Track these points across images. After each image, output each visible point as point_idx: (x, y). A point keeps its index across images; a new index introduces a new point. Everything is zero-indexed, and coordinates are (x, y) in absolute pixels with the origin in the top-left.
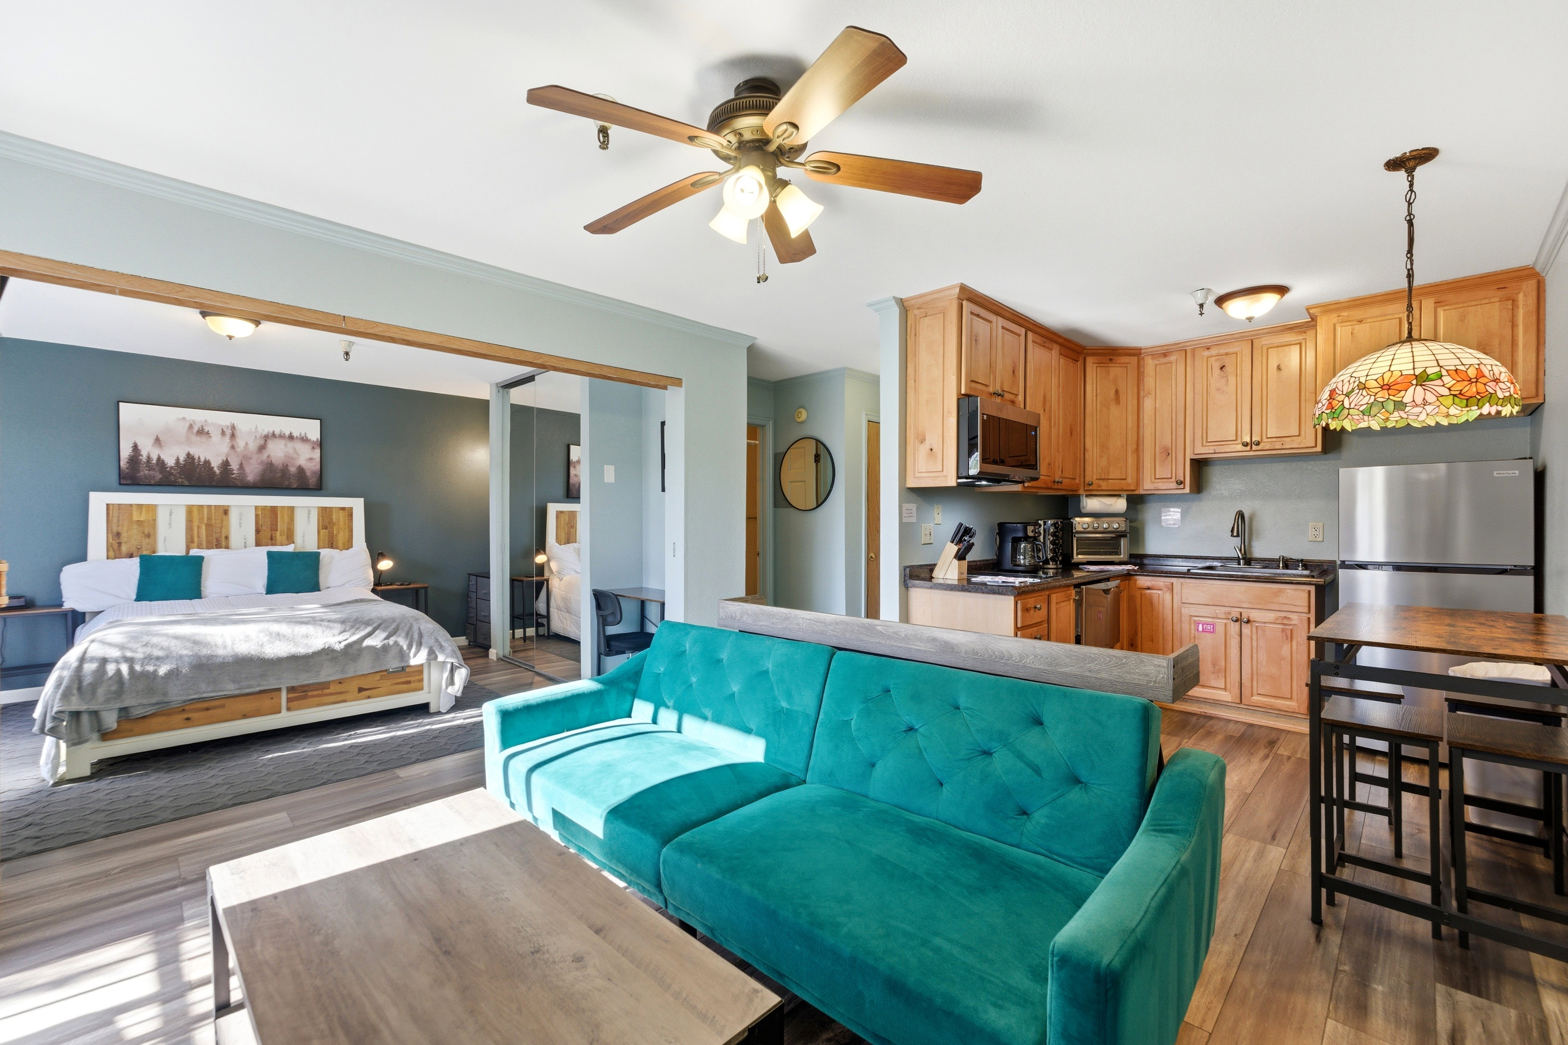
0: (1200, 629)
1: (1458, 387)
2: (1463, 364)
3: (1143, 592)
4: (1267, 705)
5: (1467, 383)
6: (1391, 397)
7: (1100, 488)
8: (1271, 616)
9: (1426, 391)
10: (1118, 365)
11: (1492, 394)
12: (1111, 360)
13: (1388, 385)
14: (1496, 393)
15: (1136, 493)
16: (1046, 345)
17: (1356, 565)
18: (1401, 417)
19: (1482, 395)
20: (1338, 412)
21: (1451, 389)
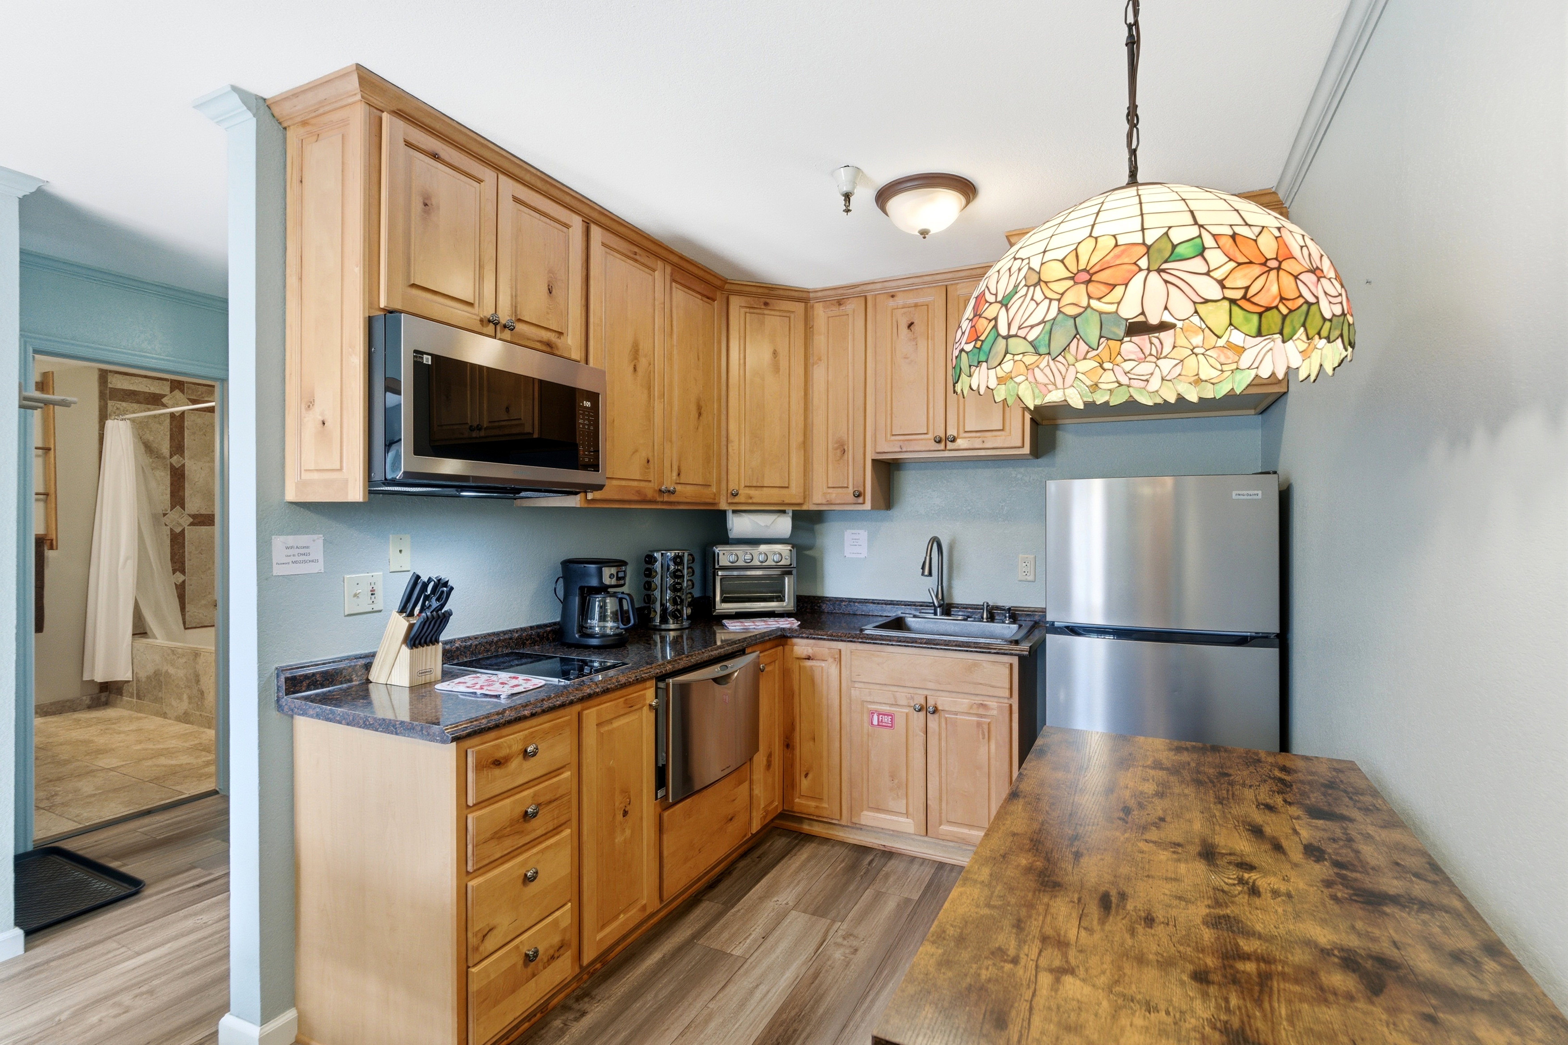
0: (875, 722)
1: (1240, 280)
2: (1247, 224)
3: (802, 664)
4: (959, 838)
5: (1257, 270)
6: (1094, 303)
7: (750, 501)
8: (964, 703)
9: (1170, 286)
10: (778, 313)
11: (1310, 304)
12: (766, 304)
13: (1088, 272)
14: (1318, 302)
15: (805, 508)
16: (637, 257)
17: (1067, 627)
18: (1118, 382)
19: (1290, 304)
20: (986, 347)
21: (1227, 283)
